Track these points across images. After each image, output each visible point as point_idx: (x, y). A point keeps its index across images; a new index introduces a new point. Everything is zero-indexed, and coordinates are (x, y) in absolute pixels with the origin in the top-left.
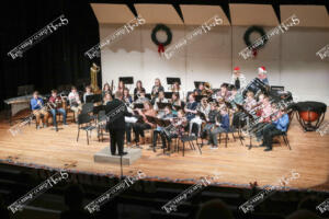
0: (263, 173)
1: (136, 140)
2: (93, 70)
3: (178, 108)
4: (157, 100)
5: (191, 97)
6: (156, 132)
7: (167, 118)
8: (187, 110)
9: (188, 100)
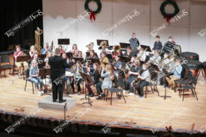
0: (176, 119)
2: (37, 33)
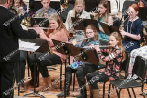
1: (34, 84)
3: (109, 30)
4: (71, 13)
5: (131, 9)
6: (69, 70)
7: (91, 46)
8: (124, 33)
9: (126, 16)
